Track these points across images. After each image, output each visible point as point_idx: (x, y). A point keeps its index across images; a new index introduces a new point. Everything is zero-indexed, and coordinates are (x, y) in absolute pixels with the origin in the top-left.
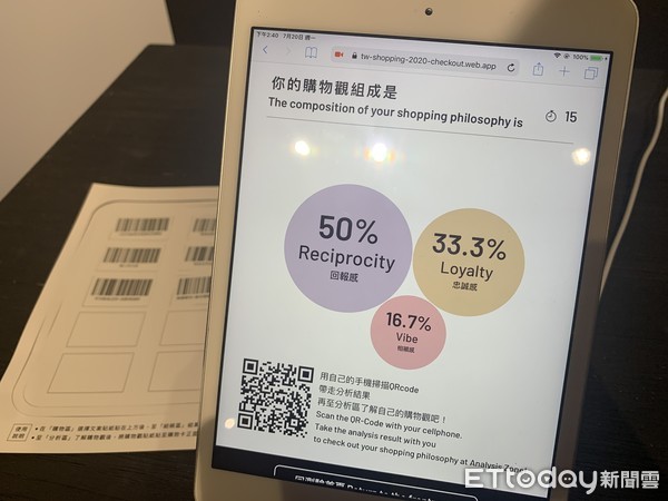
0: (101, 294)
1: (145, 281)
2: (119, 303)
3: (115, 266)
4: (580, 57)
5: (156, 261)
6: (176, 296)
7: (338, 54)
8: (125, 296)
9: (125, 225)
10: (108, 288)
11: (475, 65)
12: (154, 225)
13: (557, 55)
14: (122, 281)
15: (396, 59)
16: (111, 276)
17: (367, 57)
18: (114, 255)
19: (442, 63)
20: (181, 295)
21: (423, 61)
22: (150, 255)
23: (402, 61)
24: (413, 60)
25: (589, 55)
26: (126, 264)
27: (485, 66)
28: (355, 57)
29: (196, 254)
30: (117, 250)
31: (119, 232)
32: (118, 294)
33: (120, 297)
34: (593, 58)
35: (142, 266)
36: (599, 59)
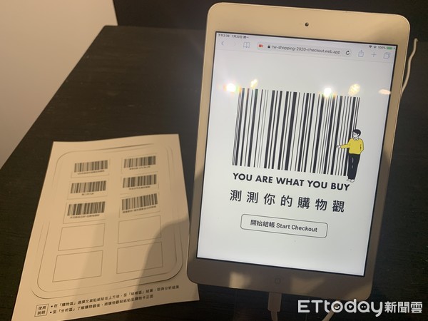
0: (74, 214)
1: (100, 203)
2: (86, 219)
3: (79, 195)
4: (382, 48)
5: (104, 189)
6: (122, 211)
7: (260, 46)
8: (89, 215)
9: (80, 168)
10: (77, 210)
11: (330, 52)
12: (99, 166)
13: (370, 46)
14: (86, 204)
15: (290, 49)
16: (78, 202)
17: (275, 47)
18: (77, 188)
19: (313, 50)
20: (125, 210)
21: (304, 49)
22: (101, 186)
23: (293, 49)
24: (299, 49)
25: (386, 46)
26: (86, 193)
27: (335, 52)
28: (269, 47)
29: (129, 183)
30: (78, 184)
31: (77, 173)
32: (84, 213)
33: (86, 215)
34: (388, 48)
35: (96, 193)
36: (391, 48)
